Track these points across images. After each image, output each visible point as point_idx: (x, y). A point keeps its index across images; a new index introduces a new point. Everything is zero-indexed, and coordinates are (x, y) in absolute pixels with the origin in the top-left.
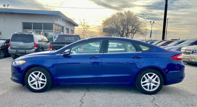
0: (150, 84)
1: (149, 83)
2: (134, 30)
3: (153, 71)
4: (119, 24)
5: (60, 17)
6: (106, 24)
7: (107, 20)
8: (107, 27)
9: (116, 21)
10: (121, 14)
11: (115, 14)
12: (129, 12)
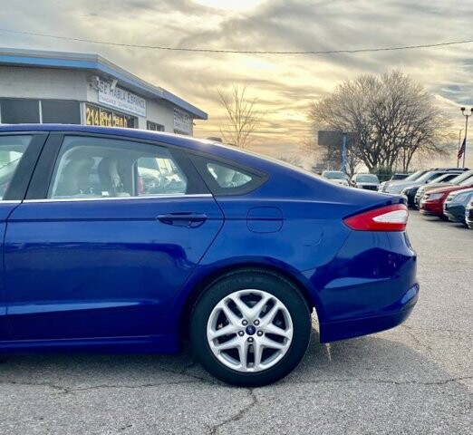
0: (250, 341)
1: (246, 336)
2: (413, 136)
3: (259, 280)
4: (366, 115)
5: (107, 79)
6: (324, 117)
7: (327, 101)
8: (325, 124)
9: (355, 105)
10: (371, 82)
11: (352, 82)
12: (395, 76)
